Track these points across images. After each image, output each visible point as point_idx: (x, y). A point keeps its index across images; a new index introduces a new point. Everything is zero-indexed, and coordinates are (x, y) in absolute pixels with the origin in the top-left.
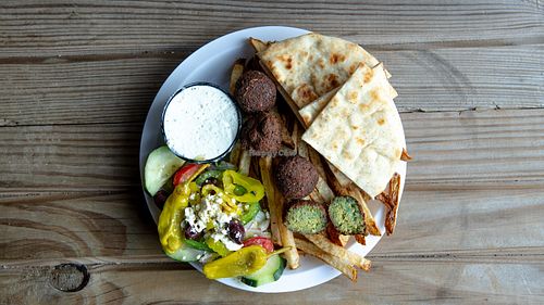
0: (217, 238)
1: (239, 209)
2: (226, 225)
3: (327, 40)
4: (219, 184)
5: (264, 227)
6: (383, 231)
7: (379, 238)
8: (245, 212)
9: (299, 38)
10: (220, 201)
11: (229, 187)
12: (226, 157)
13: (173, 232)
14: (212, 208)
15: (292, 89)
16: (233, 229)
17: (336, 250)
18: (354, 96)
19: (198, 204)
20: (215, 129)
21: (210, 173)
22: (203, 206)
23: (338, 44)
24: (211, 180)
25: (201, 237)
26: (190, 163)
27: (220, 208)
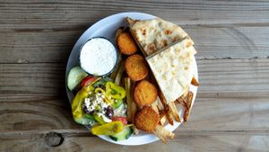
0: (100, 115)
1: (112, 101)
2: (105, 109)
3: (164, 22)
4: (104, 88)
5: (124, 112)
6: (182, 120)
7: (179, 124)
8: (115, 103)
9: (150, 20)
10: (103, 97)
11: (109, 90)
12: (109, 75)
13: (79, 109)
14: (99, 100)
15: (145, 45)
16: (108, 111)
17: (158, 127)
18: (179, 51)
19: (92, 97)
20: (105, 61)
21: (100, 83)
22: (95, 98)
23: (170, 25)
24: (100, 86)
25: (92, 113)
26: (90, 76)
27: (103, 100)
